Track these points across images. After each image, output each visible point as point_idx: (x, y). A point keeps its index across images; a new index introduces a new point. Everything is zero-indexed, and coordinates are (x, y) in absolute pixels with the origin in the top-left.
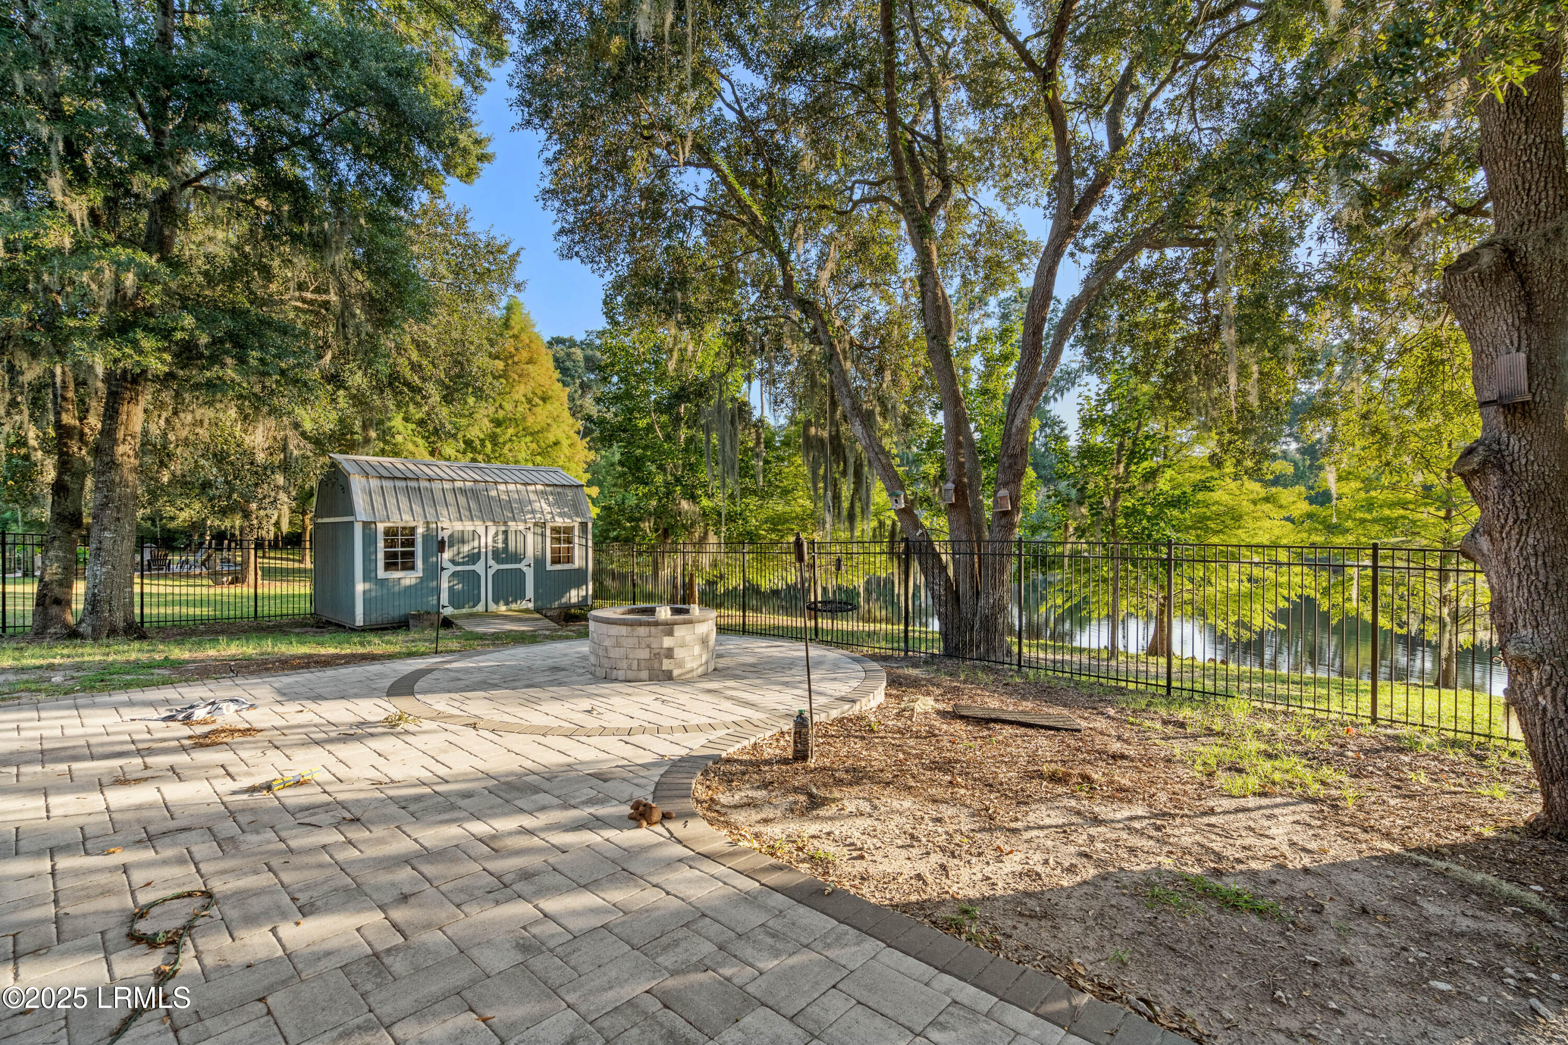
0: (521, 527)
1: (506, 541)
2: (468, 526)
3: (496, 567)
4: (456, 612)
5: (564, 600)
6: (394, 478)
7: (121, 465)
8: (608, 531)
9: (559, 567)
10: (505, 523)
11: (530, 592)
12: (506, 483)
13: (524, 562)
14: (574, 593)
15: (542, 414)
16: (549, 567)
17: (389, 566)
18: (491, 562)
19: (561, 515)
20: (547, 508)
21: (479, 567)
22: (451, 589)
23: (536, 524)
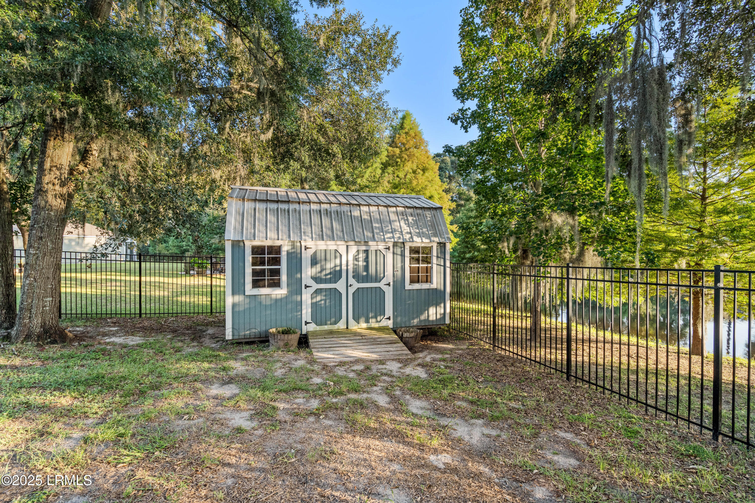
0: (381, 246)
1: (366, 260)
2: (331, 245)
3: (356, 285)
4: (318, 328)
5: (423, 317)
6: (267, 201)
7: (46, 191)
8: (464, 253)
9: (417, 286)
10: (366, 243)
11: (389, 310)
12: (369, 205)
13: (384, 281)
14: (432, 310)
15: (422, 179)
16: (408, 287)
17: (256, 284)
18: (352, 281)
19: (419, 235)
20: (406, 229)
21: (340, 286)
22: (314, 305)
23: (395, 244)
